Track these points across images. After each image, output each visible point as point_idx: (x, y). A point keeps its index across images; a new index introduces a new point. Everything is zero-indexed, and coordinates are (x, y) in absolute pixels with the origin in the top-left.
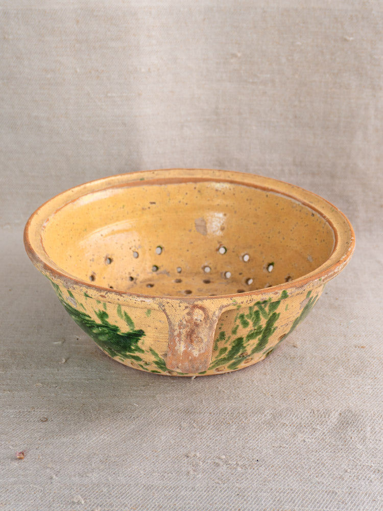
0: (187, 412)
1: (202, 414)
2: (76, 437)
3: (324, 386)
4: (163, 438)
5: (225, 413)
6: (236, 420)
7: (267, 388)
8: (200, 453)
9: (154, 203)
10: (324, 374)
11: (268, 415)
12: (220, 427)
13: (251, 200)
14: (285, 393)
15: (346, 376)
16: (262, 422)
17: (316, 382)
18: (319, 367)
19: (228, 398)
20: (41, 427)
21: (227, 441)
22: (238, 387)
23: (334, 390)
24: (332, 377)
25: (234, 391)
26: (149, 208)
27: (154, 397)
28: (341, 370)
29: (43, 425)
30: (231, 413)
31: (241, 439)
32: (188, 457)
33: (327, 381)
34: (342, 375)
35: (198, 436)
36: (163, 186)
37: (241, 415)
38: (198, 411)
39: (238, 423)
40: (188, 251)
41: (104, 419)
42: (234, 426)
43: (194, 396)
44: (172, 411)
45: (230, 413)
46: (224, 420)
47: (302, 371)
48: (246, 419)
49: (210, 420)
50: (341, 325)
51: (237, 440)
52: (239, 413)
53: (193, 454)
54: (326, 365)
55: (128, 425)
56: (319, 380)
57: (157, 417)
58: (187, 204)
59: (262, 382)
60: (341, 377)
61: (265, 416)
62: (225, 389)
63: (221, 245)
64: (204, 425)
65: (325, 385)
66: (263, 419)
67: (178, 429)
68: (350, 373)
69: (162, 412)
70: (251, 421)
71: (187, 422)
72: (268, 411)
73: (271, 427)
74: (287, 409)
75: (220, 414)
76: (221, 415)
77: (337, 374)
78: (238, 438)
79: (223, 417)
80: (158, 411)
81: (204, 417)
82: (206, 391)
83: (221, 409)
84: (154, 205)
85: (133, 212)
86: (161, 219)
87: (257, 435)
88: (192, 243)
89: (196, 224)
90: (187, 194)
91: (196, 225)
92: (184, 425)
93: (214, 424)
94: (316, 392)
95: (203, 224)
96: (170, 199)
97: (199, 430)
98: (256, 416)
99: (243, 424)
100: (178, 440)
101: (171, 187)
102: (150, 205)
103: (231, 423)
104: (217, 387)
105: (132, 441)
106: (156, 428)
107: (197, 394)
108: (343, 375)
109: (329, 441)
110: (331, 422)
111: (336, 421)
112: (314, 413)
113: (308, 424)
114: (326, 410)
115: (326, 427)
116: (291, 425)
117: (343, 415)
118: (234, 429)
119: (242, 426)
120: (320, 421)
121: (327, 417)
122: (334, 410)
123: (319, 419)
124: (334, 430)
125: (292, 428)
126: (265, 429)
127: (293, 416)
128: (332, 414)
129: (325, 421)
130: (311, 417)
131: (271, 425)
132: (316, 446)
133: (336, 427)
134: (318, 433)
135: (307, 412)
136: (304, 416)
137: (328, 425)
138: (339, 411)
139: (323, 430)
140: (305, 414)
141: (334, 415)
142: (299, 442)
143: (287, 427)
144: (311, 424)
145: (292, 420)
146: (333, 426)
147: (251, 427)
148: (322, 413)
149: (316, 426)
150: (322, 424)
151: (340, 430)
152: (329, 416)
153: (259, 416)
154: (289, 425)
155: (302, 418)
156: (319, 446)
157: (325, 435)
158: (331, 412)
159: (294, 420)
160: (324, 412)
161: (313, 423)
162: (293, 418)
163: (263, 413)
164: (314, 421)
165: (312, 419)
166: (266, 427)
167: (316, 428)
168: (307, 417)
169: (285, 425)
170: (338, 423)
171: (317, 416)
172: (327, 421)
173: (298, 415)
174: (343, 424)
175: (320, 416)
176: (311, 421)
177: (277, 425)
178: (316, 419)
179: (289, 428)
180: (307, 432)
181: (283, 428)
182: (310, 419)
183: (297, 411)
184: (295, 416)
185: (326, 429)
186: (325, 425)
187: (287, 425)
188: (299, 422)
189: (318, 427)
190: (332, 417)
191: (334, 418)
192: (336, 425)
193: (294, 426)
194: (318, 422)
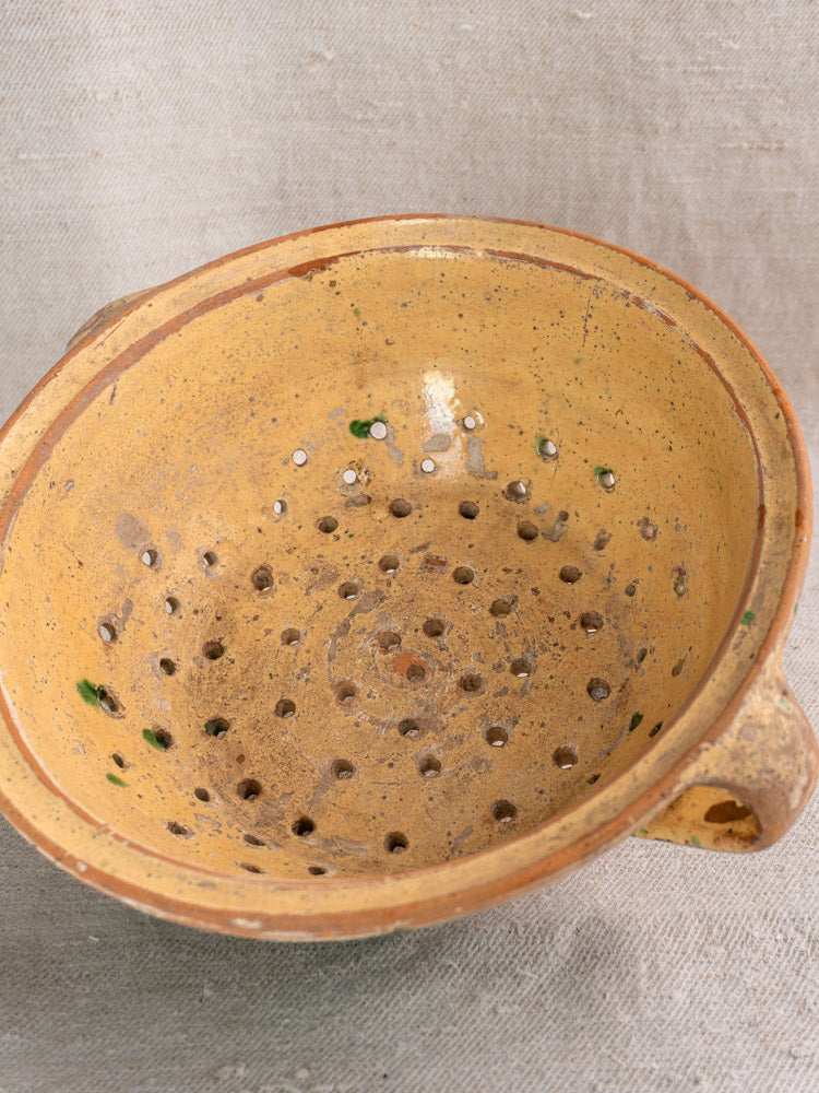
6: (332, 967)
11: (411, 946)
12: (296, 989)
16: (395, 967)
31: (346, 1019)
37: (345, 952)
39: (340, 974)
46: (306, 966)
48: (356, 962)
49: (273, 970)
61: (403, 948)
66: (399, 957)
70: (369, 964)
73: (417, 978)
81: (258, 962)
87: (383, 1005)
109: (553, 1008)
110: (556, 954)
111: (568, 951)
112: (516, 932)
113: (503, 963)
114: (545, 922)
115: (546, 970)
116: (463, 971)
117: (583, 932)
118: (329, 992)
119: (350, 981)
120: (531, 955)
121: (547, 940)
122: (564, 920)
123: (528, 949)
124: (565, 976)
125: (466, 979)
126: (403, 985)
127: (468, 944)
128: (558, 935)
129: (543, 954)
130: (509, 943)
131: (417, 971)
132: (523, 1023)
133: (568, 967)
134: (527, 988)
135: (501, 930)
136: (495, 943)
137: (549, 965)
138: (575, 922)
139: (540, 976)
140: (497, 938)
141: (564, 932)
142: (483, 1014)
143: (455, 976)
144: (511, 963)
145: (467, 955)
146: (563, 964)
147: (369, 981)
148: (536, 930)
149: (522, 968)
150: (535, 962)
151: (577, 977)
152: (552, 938)
153: (389, 950)
154: (459, 971)
155: (489, 950)
156: (529, 1024)
157: (544, 992)
158: (557, 928)
159: (471, 956)
160: (540, 928)
161: (516, 961)
162: (469, 949)
163: (399, 942)
164: (517, 953)
165: (511, 950)
166: (404, 979)
167: (522, 973)
168: (502, 945)
169: (451, 971)
170: (573, 955)
171: (523, 942)
172: (547, 954)
173: (480, 939)
174: (584, 959)
175: (530, 941)
176: (511, 955)
177: (431, 971)
178: (520, 949)
179: (459, 977)
180: (501, 986)
181: (447, 976)
182: (507, 950)
183: (477, 930)
184: (472, 945)
185: (545, 975)
186: (542, 963)
187: (455, 971)
188: (482, 961)
189: (528, 970)
190: (559, 940)
191: (564, 942)
192: (568, 962)
193: (472, 971)
194: (526, 956)
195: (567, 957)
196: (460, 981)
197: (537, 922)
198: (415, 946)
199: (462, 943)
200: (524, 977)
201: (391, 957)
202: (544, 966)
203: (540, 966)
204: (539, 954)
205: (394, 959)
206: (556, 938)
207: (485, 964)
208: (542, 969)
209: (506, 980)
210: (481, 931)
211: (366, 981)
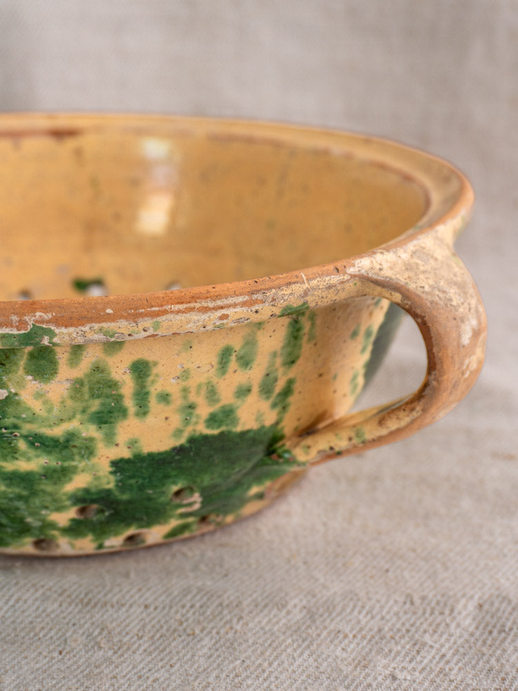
1: (124, 609)
5: (183, 607)
6: (211, 625)
11: (297, 610)
12: (169, 644)
16: (280, 629)
19: (195, 568)
30: (201, 607)
31: (223, 675)
35: (107, 671)
37: (225, 612)
38: (115, 600)
39: (218, 632)
42: (206, 640)
45: (198, 605)
46: (181, 623)
48: (238, 621)
49: (144, 626)
51: (211, 680)
52: (221, 604)
61: (288, 613)
64: (125, 640)
66: (284, 621)
67: (56, 654)
70: (251, 625)
71: (81, 632)
72: (296, 601)
73: (304, 641)
75: (171, 607)
76: (173, 610)
81: (128, 617)
83: (176, 593)
92: (74, 640)
93: (153, 637)
97: (110, 653)
98: (266, 611)
99: (230, 635)
103: (197, 631)
110: (458, 625)
111: (470, 625)
112: (412, 603)
113: (399, 630)
114: (443, 596)
115: (448, 640)
116: (355, 636)
117: (486, 607)
118: (205, 650)
119: (229, 640)
120: (430, 625)
121: (447, 612)
122: (464, 595)
123: (426, 620)
124: (470, 648)
125: (358, 644)
126: (287, 647)
127: (360, 612)
128: (460, 606)
129: (443, 625)
130: (405, 613)
131: (304, 635)
133: (472, 640)
135: (396, 602)
136: (388, 612)
137: (451, 635)
138: (476, 598)
139: (442, 646)
140: (391, 608)
141: (465, 607)
143: (346, 641)
144: (408, 631)
145: (359, 622)
146: (466, 636)
148: (434, 603)
149: (422, 637)
150: (435, 632)
151: (485, 650)
152: (452, 610)
153: (273, 613)
154: (351, 636)
155: (383, 618)
157: (447, 663)
158: (457, 601)
159: (363, 623)
160: (438, 601)
161: (413, 629)
162: (361, 617)
163: (284, 606)
164: (414, 623)
165: (408, 620)
166: (289, 641)
167: (421, 641)
168: (397, 614)
169: (341, 636)
170: (477, 628)
171: (420, 612)
172: (447, 625)
173: (372, 608)
174: (491, 632)
175: (428, 611)
176: (407, 625)
177: (319, 635)
178: (418, 619)
179: (350, 642)
181: (336, 642)
182: (403, 619)
183: (369, 599)
184: (364, 612)
185: (447, 646)
186: (442, 633)
187: (346, 636)
188: (376, 629)
189: (427, 638)
190: (460, 613)
191: (466, 616)
192: (472, 635)
193: (364, 638)
194: (425, 626)
195: (471, 629)
196: (352, 646)
197: (435, 596)
198: (301, 611)
199: (353, 610)
200: (424, 644)
201: (275, 620)
202: (445, 636)
203: (441, 636)
204: (439, 625)
205: (277, 623)
206: (456, 612)
207: (380, 630)
208: (443, 640)
209: (403, 647)
210: (373, 601)
211: (247, 641)
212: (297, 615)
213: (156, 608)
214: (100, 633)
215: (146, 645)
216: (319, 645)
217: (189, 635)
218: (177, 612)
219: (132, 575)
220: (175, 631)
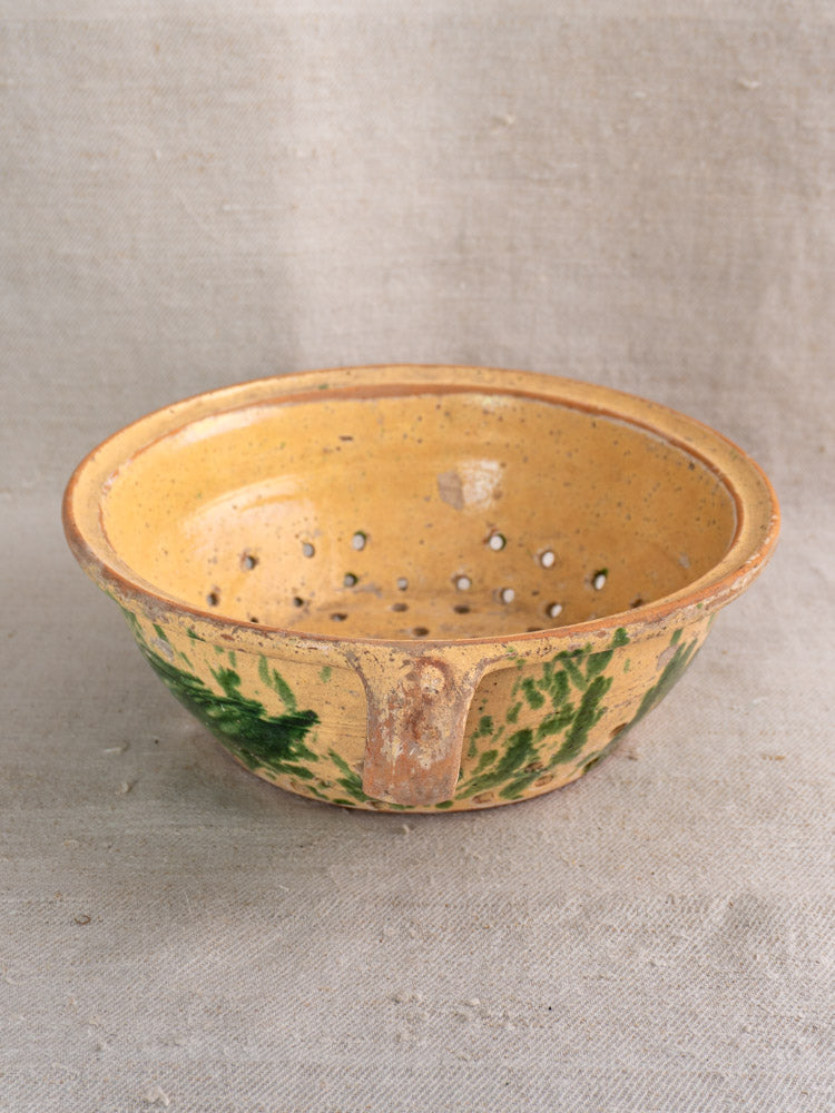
0: (397, 902)
1: (429, 908)
2: (153, 957)
3: (696, 845)
4: (343, 960)
5: (478, 906)
6: (503, 921)
7: (571, 848)
8: (425, 994)
9: (350, 439)
10: (694, 817)
11: (574, 907)
12: (469, 936)
13: (559, 433)
14: (610, 860)
15: (743, 821)
16: (559, 924)
17: (676, 835)
18: (683, 803)
19: (486, 873)
20: (77, 936)
21: (484, 966)
22: (508, 849)
23: (717, 854)
24: (713, 824)
25: (498, 857)
26: (338, 449)
27: (323, 870)
28: (731, 807)
29: (80, 932)
30: (493, 906)
31: (514, 962)
32: (398, 1002)
33: (702, 833)
34: (733, 819)
35: (420, 956)
36: (369, 403)
37: (514, 910)
38: (420, 901)
39: (508, 927)
40: (422, 542)
41: (214, 917)
42: (499, 933)
43: (412, 868)
44: (363, 901)
45: (490, 905)
46: (478, 919)
47: (647, 811)
48: (524, 918)
49: (446, 921)
50: (732, 709)
51: (504, 965)
52: (509, 904)
53: (408, 994)
54: (699, 797)
55: (266, 933)
56: (684, 831)
57: (331, 915)
58: (420, 441)
59: (561, 837)
60: (733, 822)
61: (567, 910)
62: (479, 853)
63: (493, 531)
64: (432, 931)
65: (697, 841)
66: (563, 917)
67: (377, 942)
68: (751, 814)
69: (340, 903)
70: (535, 921)
71: (395, 925)
72: (573, 900)
73: (580, 934)
74: (615, 895)
75: (468, 907)
76: (470, 909)
77: (723, 818)
78: (507, 961)
79: (475, 913)
80: (334, 902)
81: (433, 914)
82: (437, 856)
83: (471, 895)
84: (348, 443)
85: (303, 457)
86: (364, 474)
87: (549, 953)
88: (430, 526)
89: (439, 484)
90: (420, 419)
91: (441, 488)
92: (390, 931)
93: (455, 929)
94: (679, 856)
95: (455, 485)
96: (383, 431)
97: (421, 942)
98: (548, 909)
99: (519, 929)
100: (376, 965)
101: (386, 405)
102: (341, 444)
103: (491, 926)
104: (463, 849)
105: (275, 967)
106: (328, 939)
107: (416, 863)
108: (737, 819)
109: (706, 964)
110: (711, 921)
111: (720, 921)
112: (673, 902)
113: (660, 926)
114: (700, 896)
115: (700, 934)
116: (622, 931)
117: (735, 906)
118: (499, 941)
120: (686, 921)
121: (702, 910)
122: (718, 895)
123: (683, 917)
124: (718, 940)
125: (625, 937)
126: (566, 939)
128: (713, 906)
129: (697, 921)
130: (666, 911)
131: (580, 929)
132: (678, 975)
133: (721, 933)
134: (681, 948)
135: (659, 901)
136: (652, 910)
137: (703, 930)
138: (728, 897)
139: (694, 939)
140: (654, 906)
141: (718, 906)
142: (641, 966)
143: (615, 934)
144: (667, 926)
145: (626, 918)
146: (716, 930)
147: (535, 934)
148: (691, 902)
149: (678, 931)
150: (690, 927)
151: (729, 940)
152: (706, 909)
153: (554, 910)
154: (619, 930)
155: (647, 915)
156: (685, 976)
157: (698, 952)
158: (711, 901)
159: (629, 920)
160: (695, 901)
161: (672, 925)
163: (563, 904)
164: (673, 920)
165: (668, 917)
166: (568, 934)
167: (677, 934)
168: (659, 912)
169: (611, 930)
170: (726, 924)
171: (679, 911)
172: (701, 922)
174: (737, 927)
175: (686, 910)
176: (667, 921)
177: (593, 929)
178: (677, 916)
179: (618, 935)
180: (658, 945)
181: (607, 935)
182: (664, 916)
183: (636, 898)
184: (631, 910)
185: (699, 938)
186: (697, 928)
187: (615, 930)
188: (640, 924)
189: (683, 933)
190: (713, 911)
191: (718, 913)
192: (721, 929)
193: (630, 932)
194: (682, 923)
195: (721, 924)
196: (620, 939)
197: (694, 896)
198: (577, 909)
199: (621, 908)
200: (679, 938)
201: (555, 916)
202: (698, 931)
203: (695, 930)
204: (694, 921)
205: (558, 918)
206: (710, 909)
207: (644, 926)
208: (696, 934)
209: (662, 940)
210: (640, 901)
211: (532, 934)
212: (575, 912)
213: (455, 907)
214: (411, 926)
215: (450, 936)
216: (593, 937)
217: (484, 928)
218: (473, 910)
219: (433, 881)
220: (473, 924)
